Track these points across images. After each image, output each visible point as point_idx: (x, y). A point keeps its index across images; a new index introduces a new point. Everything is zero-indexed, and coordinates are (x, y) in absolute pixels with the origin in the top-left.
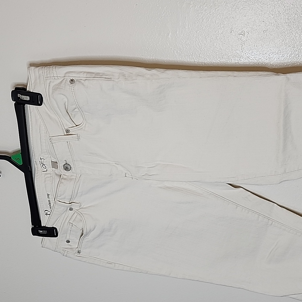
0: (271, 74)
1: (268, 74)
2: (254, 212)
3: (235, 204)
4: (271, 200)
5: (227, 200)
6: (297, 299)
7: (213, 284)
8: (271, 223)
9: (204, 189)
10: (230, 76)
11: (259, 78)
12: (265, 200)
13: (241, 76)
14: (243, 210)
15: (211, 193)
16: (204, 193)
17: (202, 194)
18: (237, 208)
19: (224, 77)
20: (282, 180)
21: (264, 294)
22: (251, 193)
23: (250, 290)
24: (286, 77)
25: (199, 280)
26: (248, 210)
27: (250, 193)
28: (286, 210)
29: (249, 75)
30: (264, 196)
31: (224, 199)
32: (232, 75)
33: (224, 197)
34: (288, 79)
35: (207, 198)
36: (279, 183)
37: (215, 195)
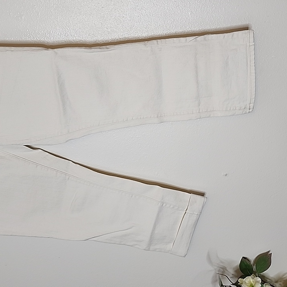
0: (42, 49)
1: (40, 49)
2: (53, 169)
3: (35, 163)
4: (68, 159)
5: (28, 161)
6: (98, 241)
7: (26, 236)
8: (68, 178)
9: (6, 153)
10: (8, 50)
11: (32, 52)
12: (61, 159)
13: (17, 51)
14: (43, 168)
15: (13, 155)
16: (6, 156)
17: (4, 157)
18: (37, 166)
19: (3, 51)
20: (68, 140)
21: (70, 240)
22: (49, 154)
23: (58, 238)
24: (54, 51)
25: (13, 235)
26: (47, 168)
27: (47, 153)
28: (80, 166)
29: (24, 50)
30: (61, 156)
31: (25, 160)
32: (10, 50)
33: (25, 158)
34: (56, 53)
35: (10, 160)
36: (66, 142)
37: (16, 157)
